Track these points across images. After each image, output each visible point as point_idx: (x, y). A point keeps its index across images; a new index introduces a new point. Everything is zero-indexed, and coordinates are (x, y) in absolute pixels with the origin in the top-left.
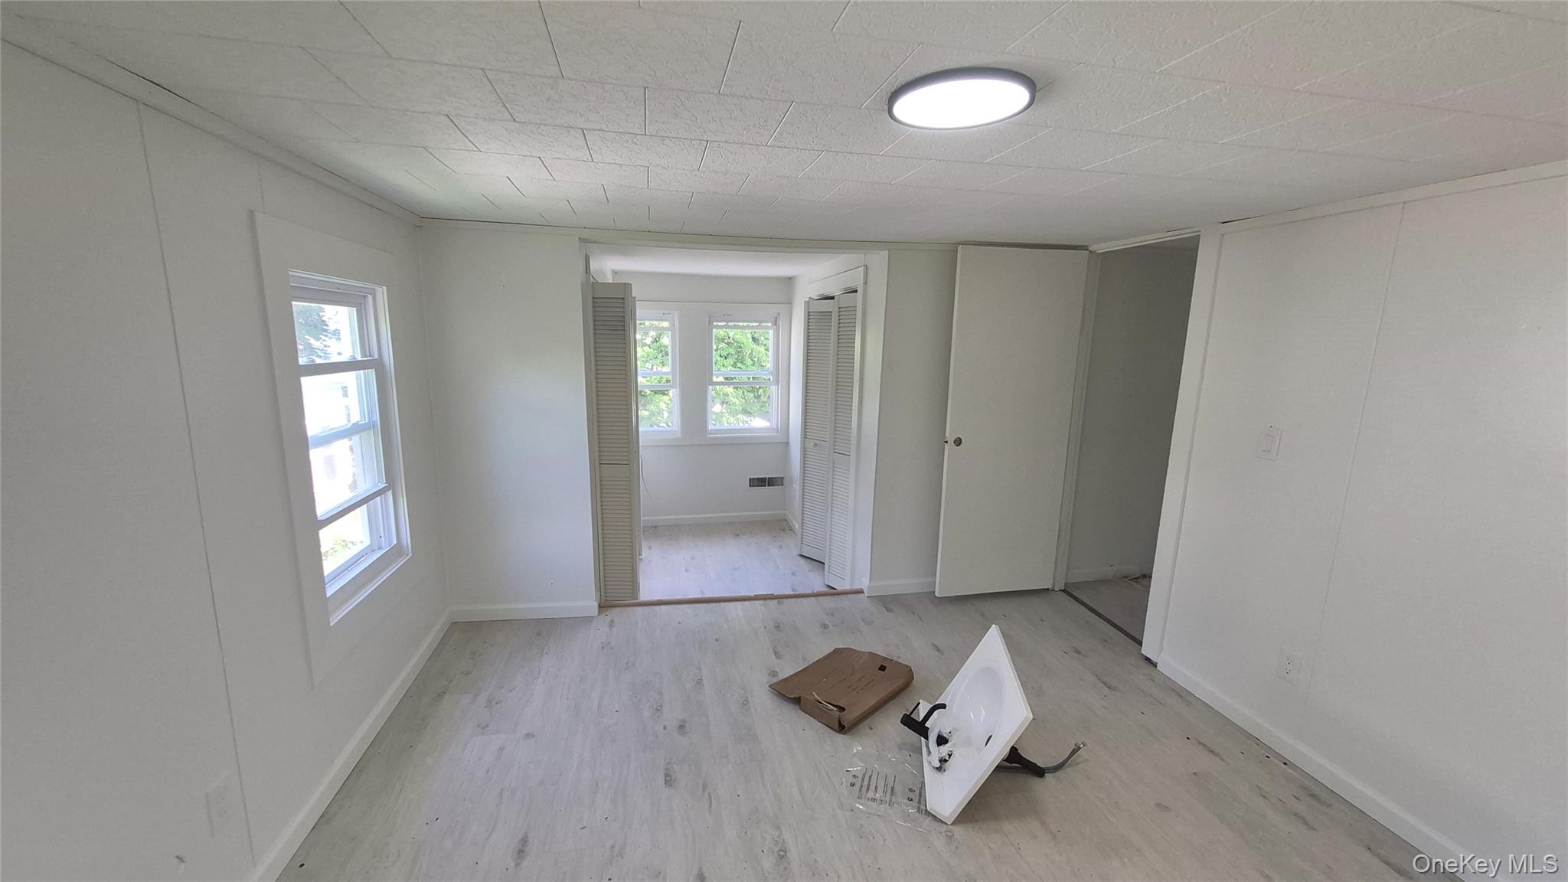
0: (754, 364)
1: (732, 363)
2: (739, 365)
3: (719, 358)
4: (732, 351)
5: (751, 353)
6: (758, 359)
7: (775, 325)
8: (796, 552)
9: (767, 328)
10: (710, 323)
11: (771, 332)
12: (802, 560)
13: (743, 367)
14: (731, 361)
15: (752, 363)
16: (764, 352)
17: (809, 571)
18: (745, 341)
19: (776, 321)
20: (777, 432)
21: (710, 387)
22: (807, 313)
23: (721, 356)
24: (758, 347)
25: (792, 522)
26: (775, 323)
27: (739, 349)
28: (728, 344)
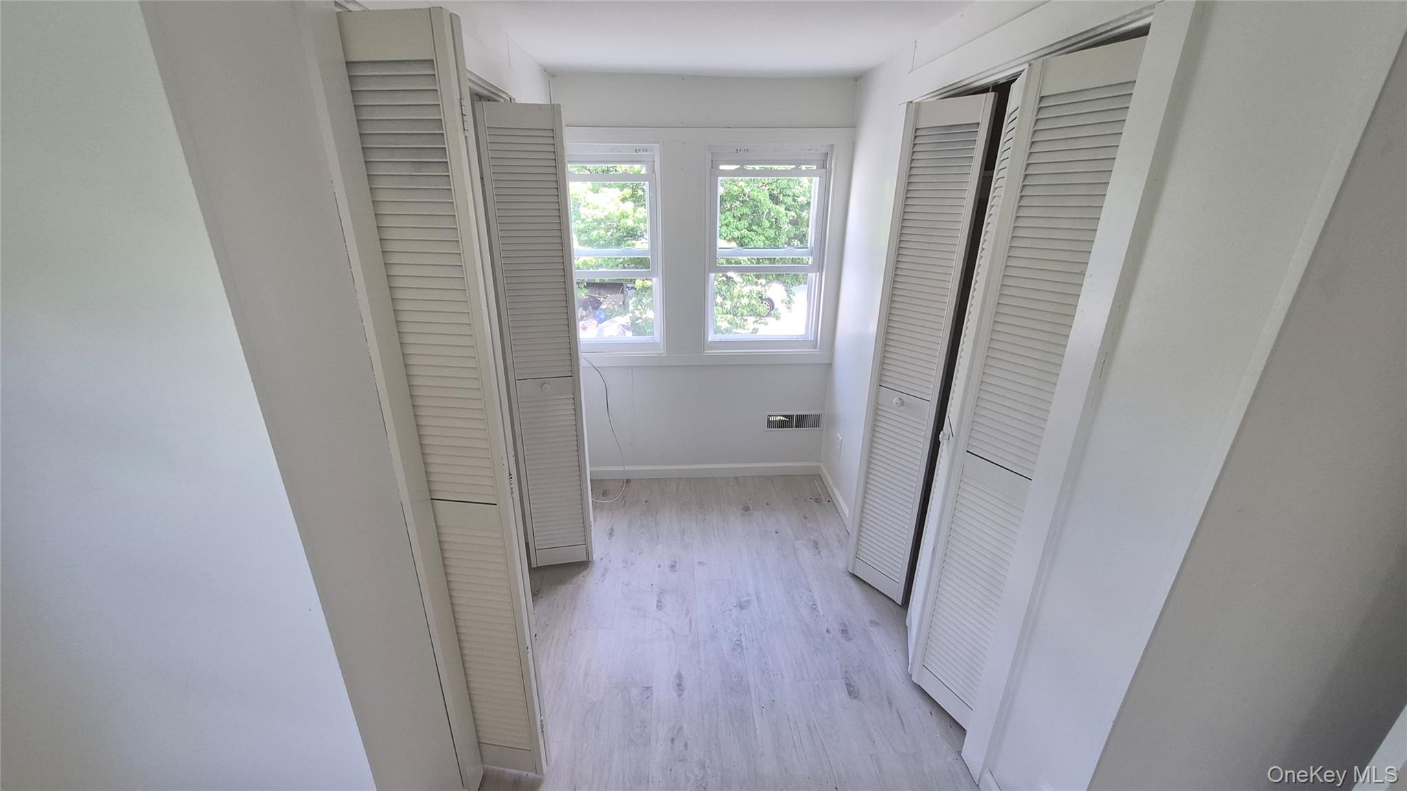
0: (771, 226)
1: (747, 225)
2: (754, 227)
3: (732, 220)
4: (746, 210)
5: (769, 213)
6: (776, 219)
7: (824, 167)
8: (841, 565)
9: (808, 173)
10: (714, 166)
11: (816, 180)
12: (856, 592)
13: (759, 230)
14: (745, 223)
15: (769, 225)
16: (784, 212)
17: (873, 623)
18: (762, 200)
19: (825, 162)
20: (815, 348)
21: (712, 275)
22: (911, 130)
23: (734, 217)
24: (777, 207)
25: (832, 489)
26: (824, 165)
27: (756, 208)
28: (742, 202)
